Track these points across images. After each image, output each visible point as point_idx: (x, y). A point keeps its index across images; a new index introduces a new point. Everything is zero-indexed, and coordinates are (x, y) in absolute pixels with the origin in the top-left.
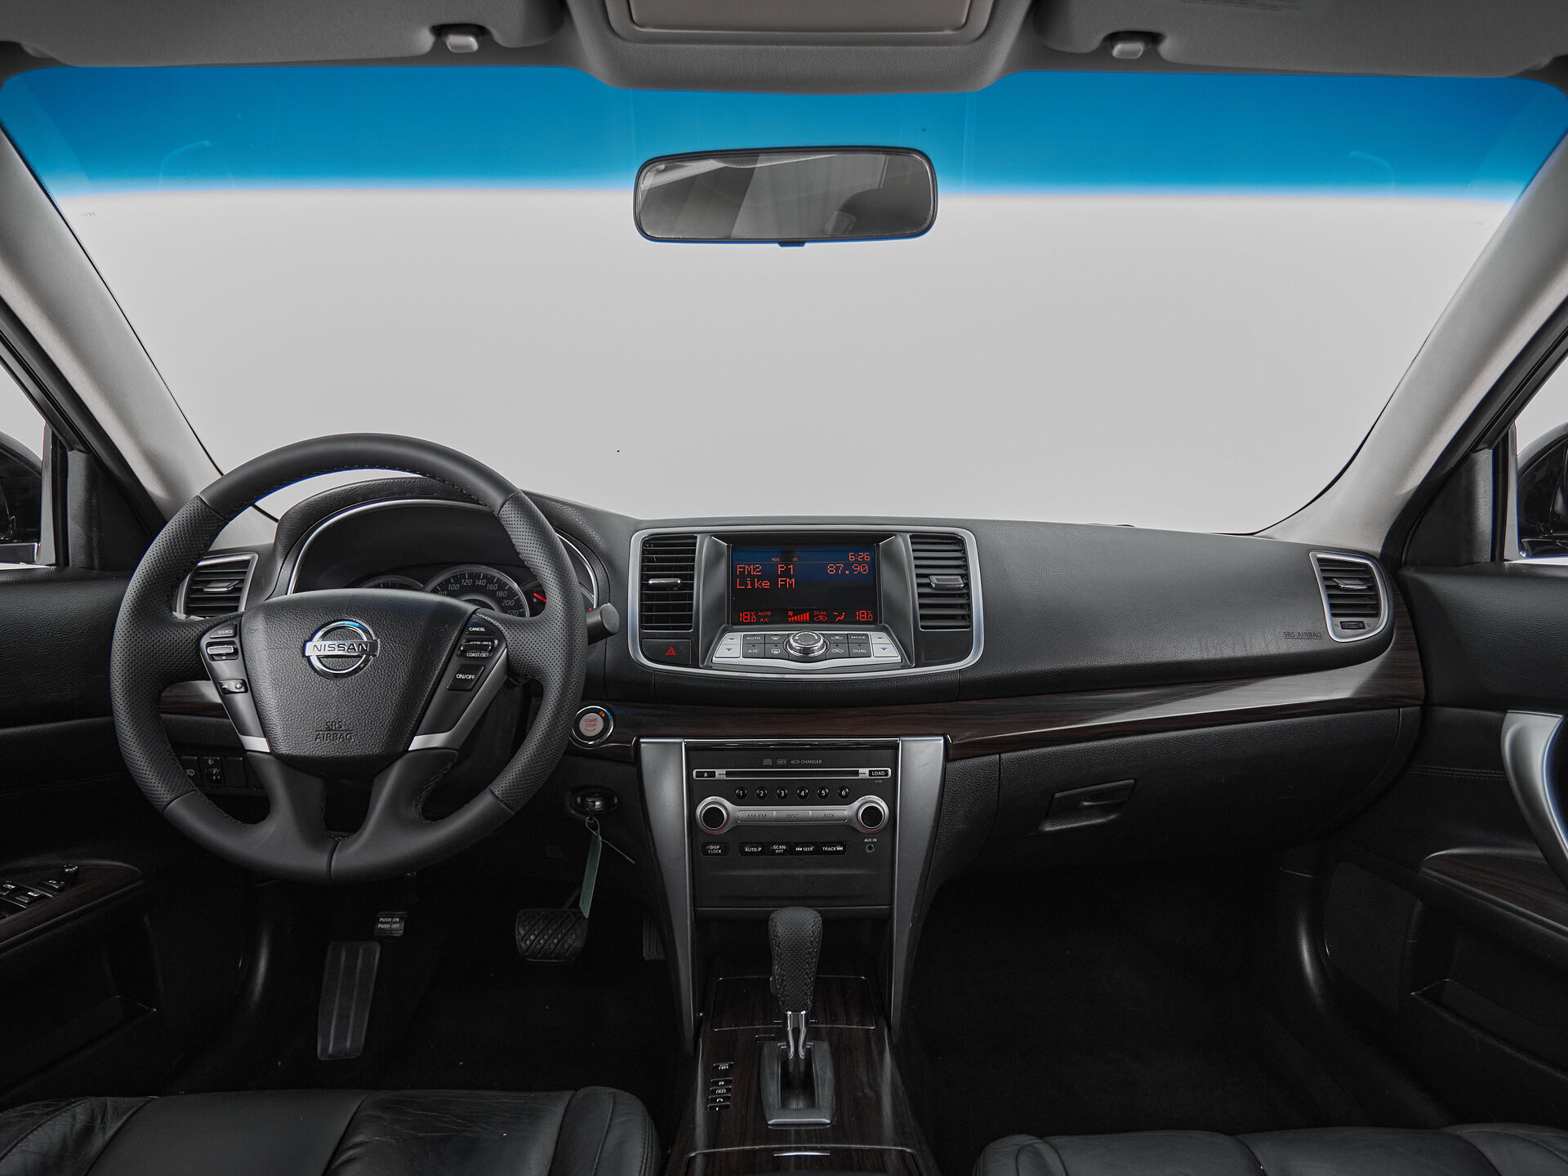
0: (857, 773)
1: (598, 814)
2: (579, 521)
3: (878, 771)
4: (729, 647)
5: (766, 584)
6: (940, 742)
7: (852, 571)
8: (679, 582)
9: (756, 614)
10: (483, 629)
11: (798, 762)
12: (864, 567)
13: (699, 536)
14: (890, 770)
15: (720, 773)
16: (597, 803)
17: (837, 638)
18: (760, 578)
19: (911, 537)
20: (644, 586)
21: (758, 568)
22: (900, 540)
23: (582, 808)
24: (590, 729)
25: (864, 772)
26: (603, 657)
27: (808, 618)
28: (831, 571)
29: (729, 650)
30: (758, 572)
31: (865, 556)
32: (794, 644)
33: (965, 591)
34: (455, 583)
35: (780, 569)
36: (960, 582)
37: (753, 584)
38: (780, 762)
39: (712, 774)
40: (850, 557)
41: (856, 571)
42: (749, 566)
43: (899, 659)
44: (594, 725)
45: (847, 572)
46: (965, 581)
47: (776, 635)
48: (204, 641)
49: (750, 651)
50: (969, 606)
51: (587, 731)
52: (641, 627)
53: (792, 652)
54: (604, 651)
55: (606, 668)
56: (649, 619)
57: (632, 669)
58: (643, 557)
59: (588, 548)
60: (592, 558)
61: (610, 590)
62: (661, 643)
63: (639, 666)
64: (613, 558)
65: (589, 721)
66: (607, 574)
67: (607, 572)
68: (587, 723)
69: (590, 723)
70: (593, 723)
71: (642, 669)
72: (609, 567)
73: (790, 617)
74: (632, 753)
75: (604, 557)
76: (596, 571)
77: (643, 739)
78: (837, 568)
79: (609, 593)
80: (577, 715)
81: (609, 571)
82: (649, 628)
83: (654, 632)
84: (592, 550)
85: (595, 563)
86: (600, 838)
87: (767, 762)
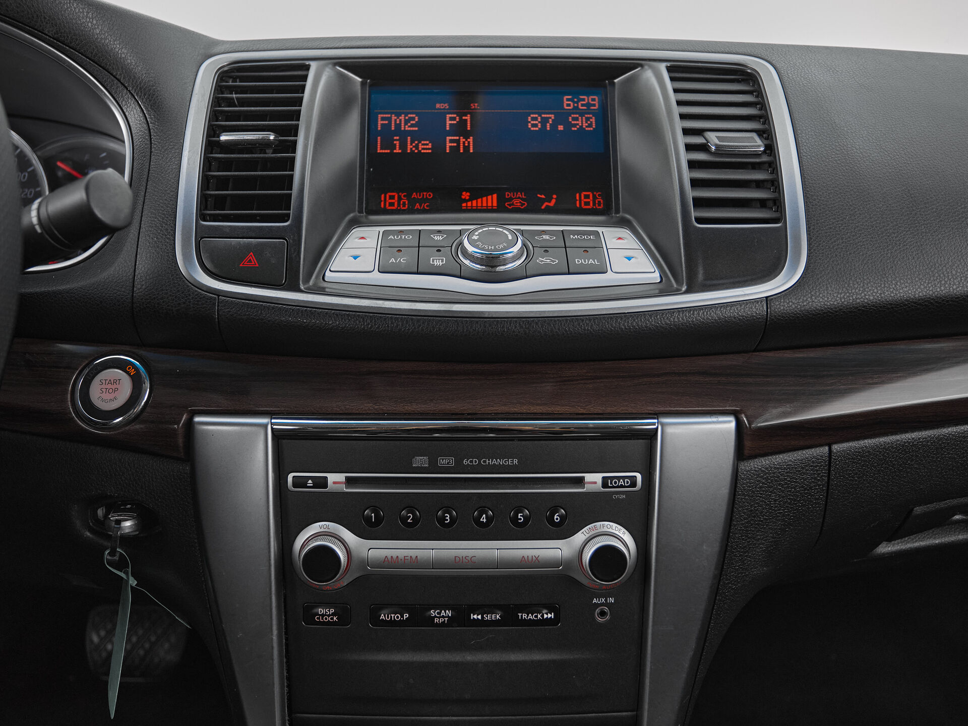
0: (580, 481)
1: (126, 540)
3: (619, 478)
4: (356, 253)
5: (425, 147)
6: (728, 425)
7: (568, 125)
8: (272, 137)
9: (408, 196)
11: (475, 461)
12: (588, 119)
13: (314, 65)
14: (639, 476)
15: (335, 479)
16: (128, 524)
17: (546, 237)
18: (417, 137)
19: (669, 69)
20: (211, 144)
21: (413, 119)
22: (648, 75)
24: (112, 396)
25: (594, 480)
26: (132, 270)
27: (495, 204)
28: (534, 125)
29: (355, 258)
30: (412, 126)
31: (594, 100)
32: (470, 249)
33: (765, 158)
35: (448, 122)
36: (757, 144)
37: (403, 146)
38: (443, 461)
39: (323, 483)
40: (566, 102)
41: (575, 125)
42: (398, 115)
43: (656, 277)
44: (116, 390)
45: (561, 128)
46: (767, 142)
47: (439, 231)
49: (393, 260)
50: (775, 184)
51: (103, 400)
52: (202, 216)
53: (467, 262)
54: (133, 260)
55: (135, 289)
56: (220, 203)
57: (178, 291)
58: (216, 98)
59: (115, 77)
60: (122, 96)
61: (151, 152)
62: (233, 244)
63: (192, 286)
64: (160, 96)
65: (107, 382)
66: (149, 122)
67: (148, 120)
68: (104, 386)
69: (110, 386)
70: (114, 387)
71: (196, 291)
72: (155, 111)
73: (466, 201)
74: (181, 441)
75: (145, 95)
76: (130, 120)
77: (199, 416)
78: (544, 121)
79: (151, 156)
80: (86, 371)
81: (151, 118)
82: (215, 218)
83: (222, 226)
84: (122, 80)
85: (129, 105)
86: (133, 582)
87: (421, 461)
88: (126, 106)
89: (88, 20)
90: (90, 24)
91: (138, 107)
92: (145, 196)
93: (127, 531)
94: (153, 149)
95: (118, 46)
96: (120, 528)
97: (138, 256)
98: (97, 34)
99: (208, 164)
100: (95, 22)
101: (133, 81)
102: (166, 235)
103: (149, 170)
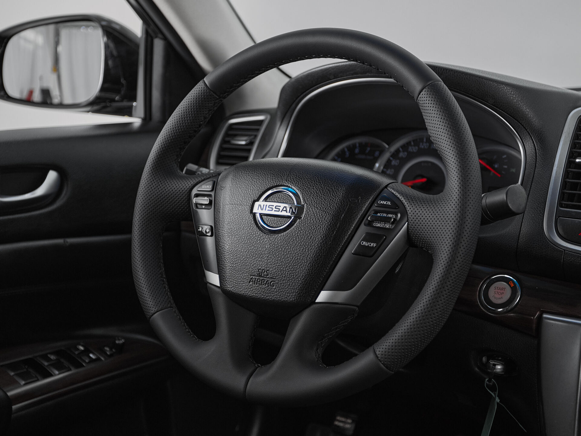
1: (497, 376)
2: (514, 98)
10: (389, 203)
16: (499, 367)
20: (570, 164)
23: (486, 368)
24: (500, 296)
26: (519, 231)
34: (414, 146)
44: (502, 294)
48: (194, 192)
51: (495, 298)
52: (560, 205)
54: (520, 225)
55: (519, 241)
56: (571, 197)
57: (543, 245)
58: (576, 134)
59: (521, 124)
60: (523, 134)
61: (536, 166)
62: (576, 222)
63: (551, 243)
64: (545, 134)
65: (498, 288)
66: (537, 149)
67: (536, 148)
68: (496, 290)
69: (499, 291)
70: (501, 292)
71: (552, 246)
72: (540, 143)
74: (534, 326)
75: (536, 134)
76: (526, 147)
77: (546, 314)
79: (535, 169)
80: (488, 281)
81: (538, 147)
82: (567, 206)
83: (572, 211)
84: (524, 126)
85: (526, 139)
86: (498, 400)
88: (525, 139)
91: (531, 140)
92: (530, 191)
93: (498, 371)
94: (537, 165)
95: (525, 108)
96: (495, 368)
97: (523, 224)
98: (515, 102)
99: (567, 174)
101: (530, 126)
102: (539, 214)
103: (533, 176)
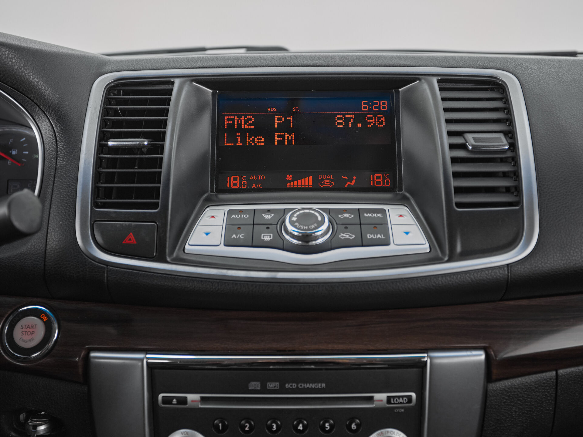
0: (371, 399)
3: (399, 397)
4: (208, 229)
5: (260, 141)
6: (480, 356)
7: (365, 123)
8: (146, 143)
9: (247, 179)
11: (294, 386)
12: (379, 118)
13: (177, 82)
14: (413, 395)
15: (193, 397)
16: (42, 428)
17: (347, 215)
18: (253, 133)
19: (439, 81)
20: (101, 147)
21: (251, 119)
22: (425, 86)
25: (381, 397)
26: (44, 246)
27: (311, 184)
28: (339, 124)
29: (207, 234)
30: (250, 125)
31: (383, 105)
32: (290, 228)
33: (509, 154)
35: (276, 122)
36: (503, 144)
37: (243, 140)
38: (271, 385)
39: (183, 401)
40: (363, 106)
41: (370, 123)
42: (240, 117)
43: (425, 247)
44: (33, 333)
45: (359, 125)
46: (511, 141)
47: (269, 211)
49: (234, 236)
50: (516, 174)
51: (24, 341)
52: (95, 204)
53: (287, 237)
54: (45, 237)
55: (47, 260)
56: (108, 193)
57: (78, 262)
58: (105, 108)
59: (30, 98)
60: (35, 112)
61: (57, 154)
62: (117, 226)
63: (88, 259)
64: (64, 111)
65: (27, 326)
66: (56, 131)
67: (55, 130)
68: (24, 330)
69: (28, 330)
70: (31, 330)
71: (91, 262)
72: (60, 123)
73: (289, 182)
74: (80, 370)
75: (52, 111)
76: (41, 129)
77: (93, 353)
78: (347, 120)
79: (57, 158)
80: (11, 318)
81: (57, 129)
82: (104, 205)
83: (110, 212)
84: (35, 101)
85: (40, 118)
87: (255, 385)
88: (38, 119)
89: (9, 59)
90: (10, 63)
91: (47, 120)
92: (53, 189)
93: (42, 433)
94: (59, 152)
95: (32, 77)
96: (36, 432)
97: (49, 235)
98: (16, 69)
99: (99, 162)
100: (14, 61)
101: (43, 102)
102: (69, 220)
103: (56, 169)
